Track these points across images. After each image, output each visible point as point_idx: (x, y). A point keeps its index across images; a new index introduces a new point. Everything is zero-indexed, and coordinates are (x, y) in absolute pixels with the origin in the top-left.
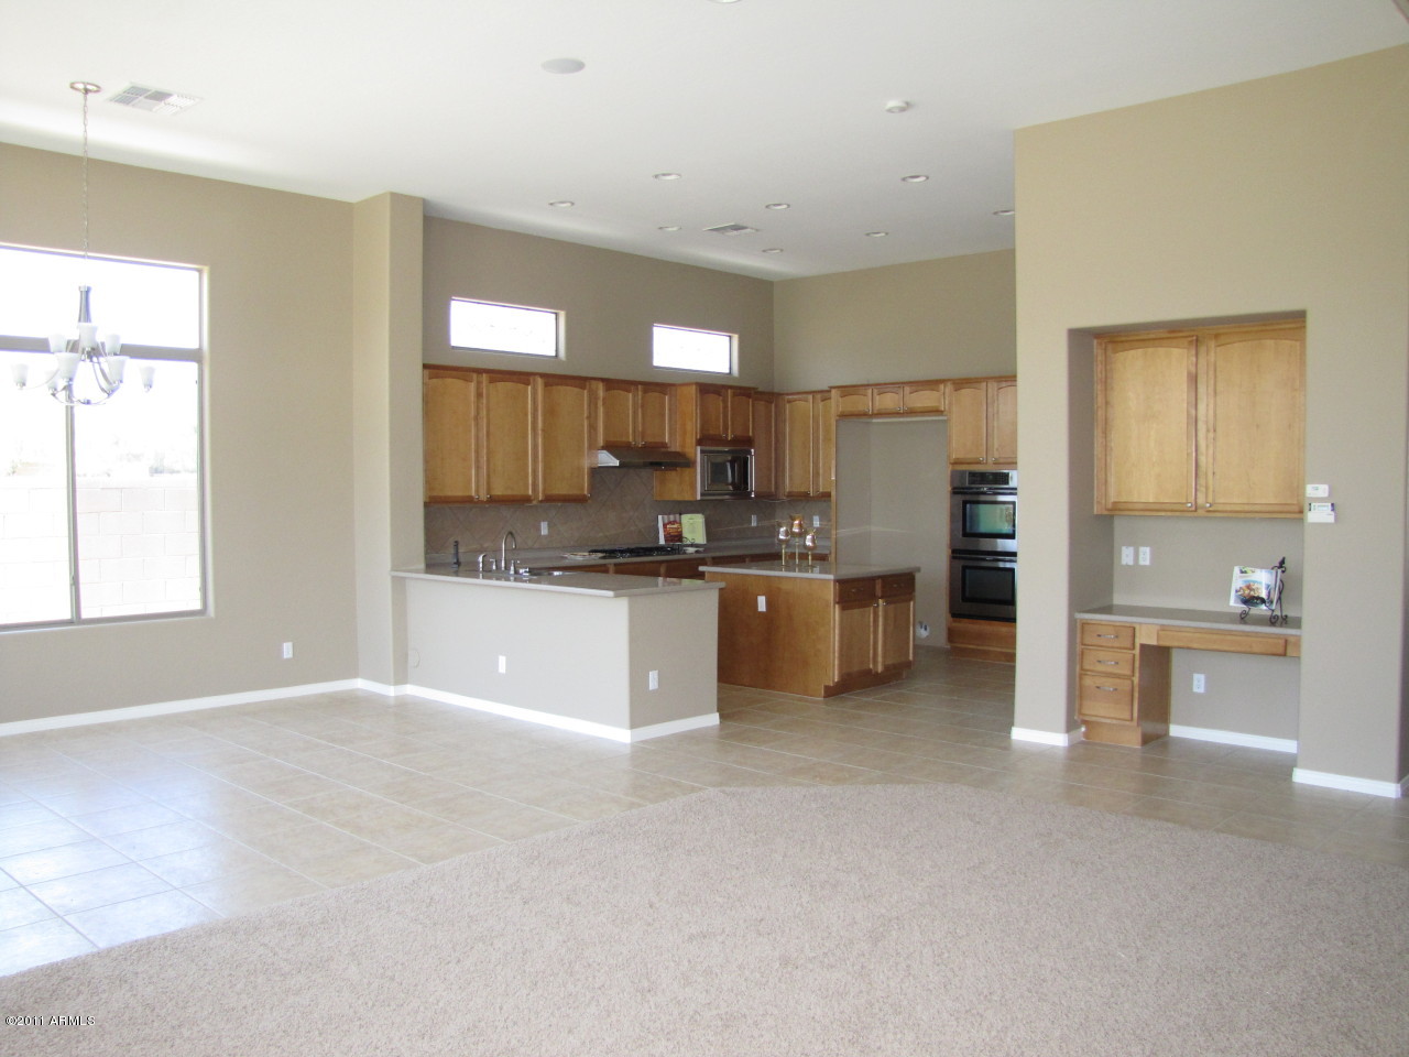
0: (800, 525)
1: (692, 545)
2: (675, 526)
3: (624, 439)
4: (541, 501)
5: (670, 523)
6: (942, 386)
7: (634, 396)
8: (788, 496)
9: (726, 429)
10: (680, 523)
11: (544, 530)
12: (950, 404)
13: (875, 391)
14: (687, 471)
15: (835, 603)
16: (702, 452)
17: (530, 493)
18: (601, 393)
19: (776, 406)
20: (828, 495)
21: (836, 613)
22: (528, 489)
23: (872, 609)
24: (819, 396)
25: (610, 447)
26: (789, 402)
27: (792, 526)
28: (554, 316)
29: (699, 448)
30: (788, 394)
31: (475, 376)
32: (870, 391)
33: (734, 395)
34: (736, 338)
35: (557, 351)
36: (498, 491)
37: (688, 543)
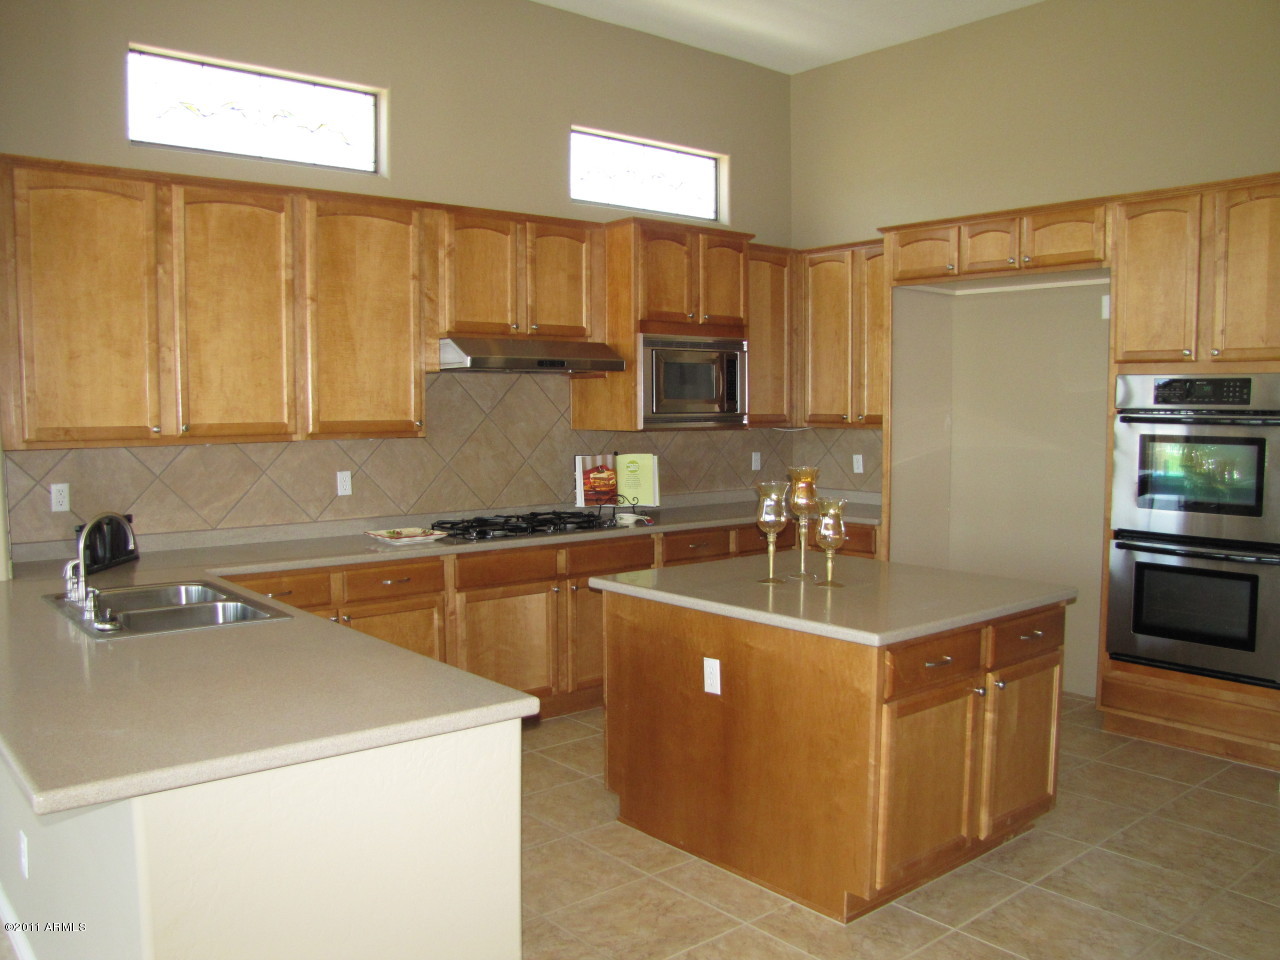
0: (810, 491)
1: (633, 510)
2: (605, 475)
3: (496, 320)
4: (312, 436)
5: (597, 469)
6: (1099, 212)
7: (515, 242)
8: (810, 422)
9: (694, 303)
10: (614, 470)
11: (344, 483)
12: (1115, 245)
13: (965, 231)
14: (621, 377)
15: (882, 701)
16: (647, 343)
17: (286, 421)
18: (447, 236)
19: (791, 273)
20: (875, 422)
21: (882, 728)
22: (282, 413)
23: (970, 698)
24: (863, 251)
25: (462, 336)
26: (813, 264)
27: (791, 492)
28: (371, 99)
29: (640, 336)
30: (810, 252)
31: (149, 187)
32: (953, 233)
33: (710, 246)
34: (725, 161)
35: (376, 162)
36: (211, 415)
37: (627, 504)
